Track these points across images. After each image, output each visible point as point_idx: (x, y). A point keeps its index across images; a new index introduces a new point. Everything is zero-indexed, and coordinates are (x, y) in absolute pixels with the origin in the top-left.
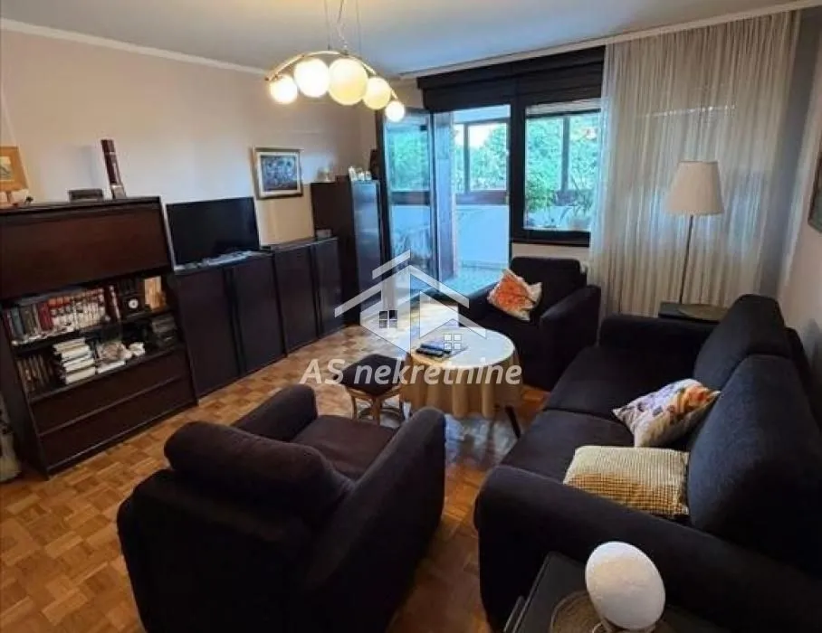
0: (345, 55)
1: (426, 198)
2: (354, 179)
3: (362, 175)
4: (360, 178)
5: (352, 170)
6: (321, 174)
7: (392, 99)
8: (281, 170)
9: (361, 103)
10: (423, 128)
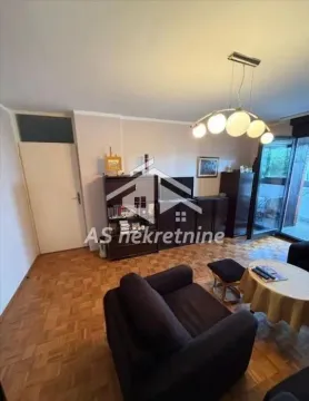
0: (239, 110)
1: (284, 182)
2: (242, 171)
3: (247, 170)
4: (246, 170)
5: (242, 167)
6: (227, 168)
7: (266, 131)
8: (209, 166)
9: (245, 135)
10: (289, 146)
